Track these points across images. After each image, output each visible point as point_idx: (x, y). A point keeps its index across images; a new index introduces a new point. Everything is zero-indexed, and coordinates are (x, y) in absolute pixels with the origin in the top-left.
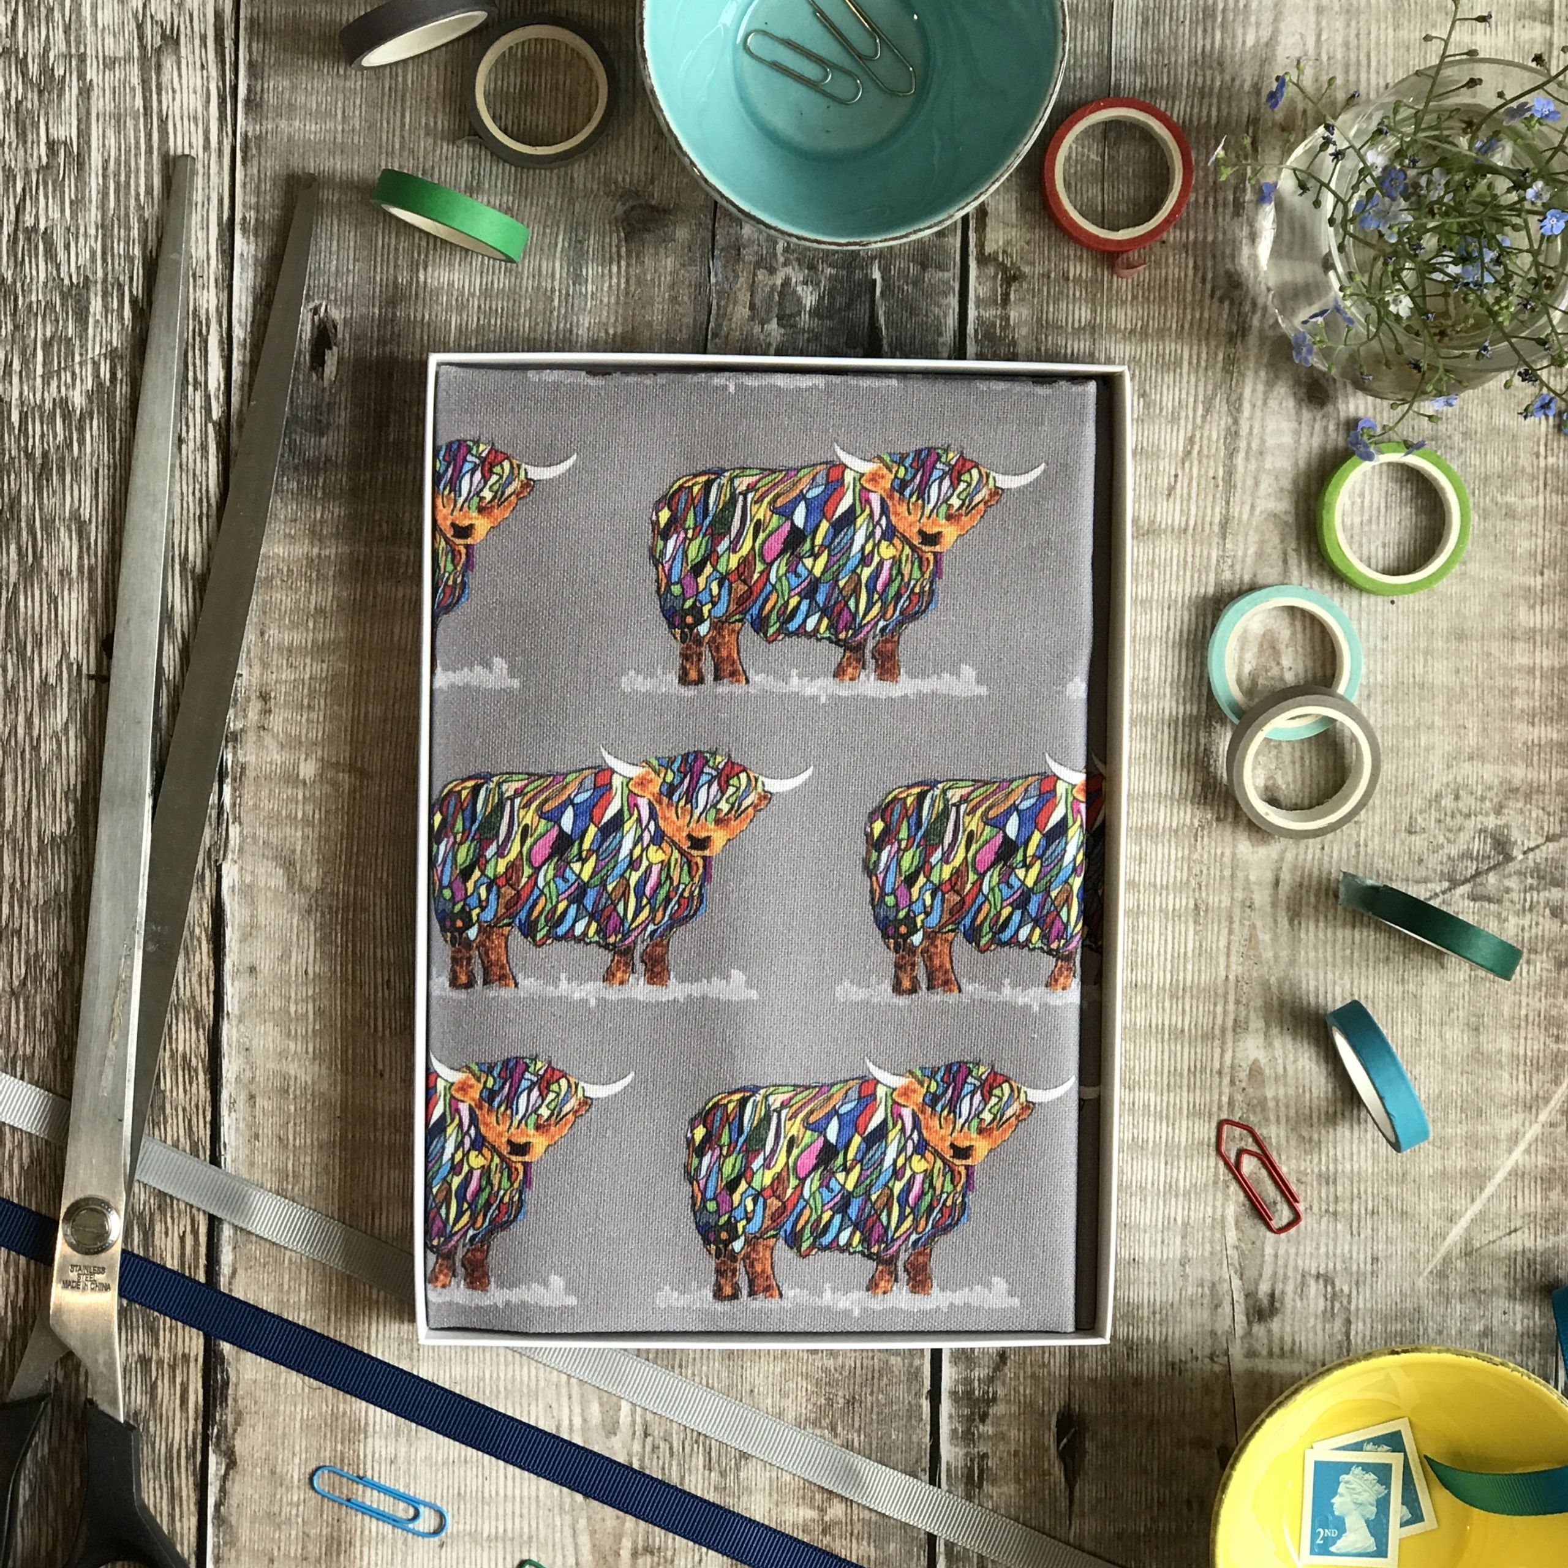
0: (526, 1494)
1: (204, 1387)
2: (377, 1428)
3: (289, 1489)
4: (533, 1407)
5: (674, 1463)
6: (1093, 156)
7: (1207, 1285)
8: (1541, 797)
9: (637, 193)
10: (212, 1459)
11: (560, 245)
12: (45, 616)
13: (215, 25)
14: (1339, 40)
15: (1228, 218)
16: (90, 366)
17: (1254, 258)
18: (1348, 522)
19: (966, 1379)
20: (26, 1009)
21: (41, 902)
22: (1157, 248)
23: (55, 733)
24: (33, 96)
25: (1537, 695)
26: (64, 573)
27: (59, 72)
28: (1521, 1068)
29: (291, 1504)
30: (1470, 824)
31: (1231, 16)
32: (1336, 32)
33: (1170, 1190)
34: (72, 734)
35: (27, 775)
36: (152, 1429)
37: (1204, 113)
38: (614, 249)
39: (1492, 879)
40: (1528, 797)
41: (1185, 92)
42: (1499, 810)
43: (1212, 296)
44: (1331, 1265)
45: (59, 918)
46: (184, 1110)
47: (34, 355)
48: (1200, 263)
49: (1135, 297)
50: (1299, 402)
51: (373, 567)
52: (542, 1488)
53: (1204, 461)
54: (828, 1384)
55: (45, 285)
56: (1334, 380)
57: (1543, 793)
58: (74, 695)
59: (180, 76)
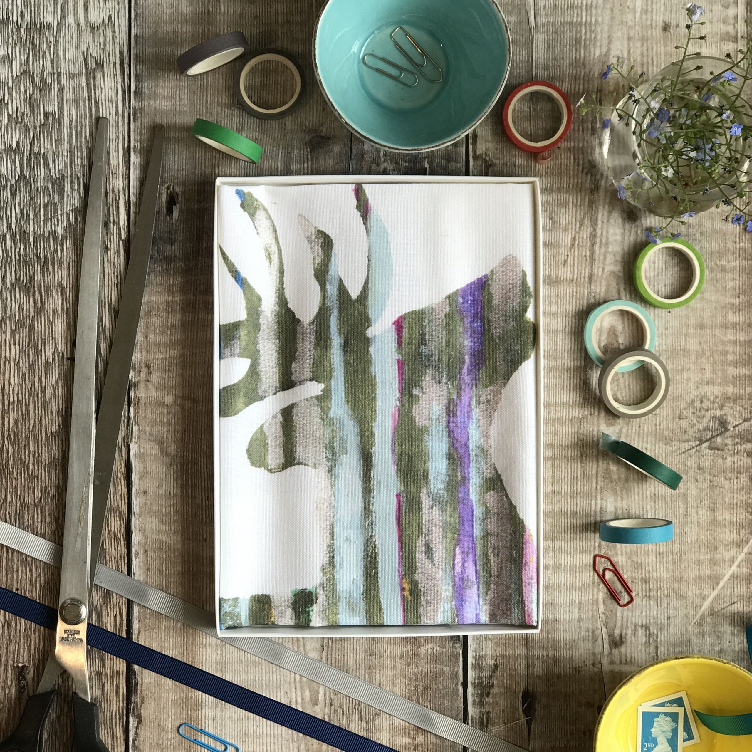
0: (276, 733)
1: (126, 686)
2: (207, 703)
3: (167, 732)
4: (279, 693)
5: (345, 718)
6: (526, 109)
7: (590, 631)
8: (741, 401)
9: (316, 131)
10: (131, 719)
11: (280, 155)
12: (47, 331)
13: (120, 58)
14: (639, 52)
15: (589, 136)
16: (65, 216)
17: (601, 154)
18: (648, 275)
19: (479, 676)
20: (41, 512)
21: (47, 463)
22: (557, 150)
23: (52, 385)
24: (37, 92)
25: (738, 354)
26: (55, 311)
27: (49, 81)
28: (735, 527)
29: (167, 739)
30: (708, 414)
31: (588, 43)
32: (637, 49)
33: (573, 587)
34: (60, 385)
35: (40, 405)
36: (103, 706)
37: (577, 88)
38: (305, 157)
39: (719, 439)
40: (735, 401)
41: (567, 78)
42: (721, 408)
43: (582, 172)
44: (648, 621)
45: (56, 470)
46: (115, 558)
47: (40, 211)
48: (576, 157)
49: (546, 173)
50: (624, 219)
51: (197, 306)
52: (283, 730)
53: (581, 248)
54: (415, 680)
55: (44, 179)
56: (640, 209)
57: (742, 399)
58: (60, 367)
59: (104, 81)
